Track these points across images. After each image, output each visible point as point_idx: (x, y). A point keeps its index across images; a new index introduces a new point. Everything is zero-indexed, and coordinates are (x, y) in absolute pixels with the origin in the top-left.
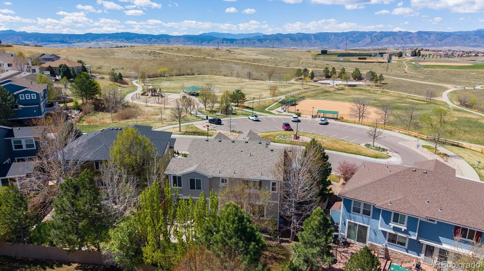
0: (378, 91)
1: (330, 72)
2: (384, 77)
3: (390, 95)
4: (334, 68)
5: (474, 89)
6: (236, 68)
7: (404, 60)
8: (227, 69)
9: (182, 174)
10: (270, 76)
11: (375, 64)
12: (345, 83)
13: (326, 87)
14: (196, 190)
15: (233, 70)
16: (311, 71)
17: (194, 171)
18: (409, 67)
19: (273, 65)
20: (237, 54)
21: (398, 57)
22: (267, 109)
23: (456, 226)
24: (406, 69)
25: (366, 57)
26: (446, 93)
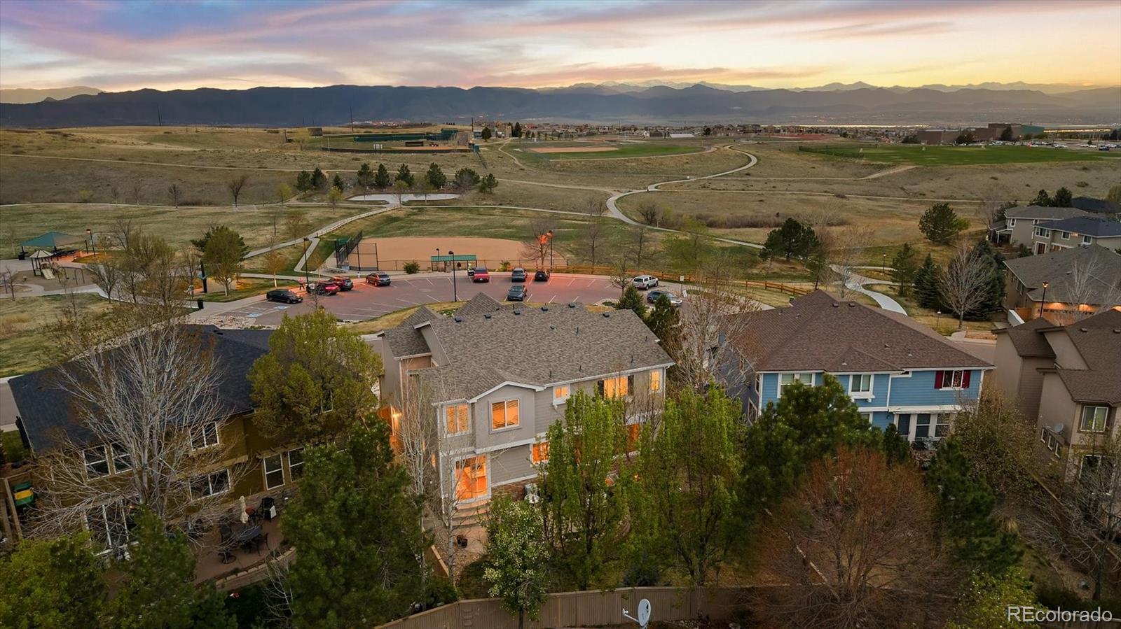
0: (495, 208)
1: (374, 175)
2: (496, 180)
3: (522, 216)
4: (381, 166)
5: (648, 192)
6: (113, 180)
7: (497, 145)
8: (87, 182)
9: (478, 397)
10: (237, 191)
11: (453, 153)
12: (422, 198)
13: (387, 210)
14: (507, 427)
15: (108, 185)
16: (327, 175)
17: (506, 383)
18: (519, 159)
19: (221, 166)
20: (92, 142)
21: (483, 138)
22: (298, 269)
23: (937, 372)
24: (517, 162)
25: (421, 140)
26: (610, 203)
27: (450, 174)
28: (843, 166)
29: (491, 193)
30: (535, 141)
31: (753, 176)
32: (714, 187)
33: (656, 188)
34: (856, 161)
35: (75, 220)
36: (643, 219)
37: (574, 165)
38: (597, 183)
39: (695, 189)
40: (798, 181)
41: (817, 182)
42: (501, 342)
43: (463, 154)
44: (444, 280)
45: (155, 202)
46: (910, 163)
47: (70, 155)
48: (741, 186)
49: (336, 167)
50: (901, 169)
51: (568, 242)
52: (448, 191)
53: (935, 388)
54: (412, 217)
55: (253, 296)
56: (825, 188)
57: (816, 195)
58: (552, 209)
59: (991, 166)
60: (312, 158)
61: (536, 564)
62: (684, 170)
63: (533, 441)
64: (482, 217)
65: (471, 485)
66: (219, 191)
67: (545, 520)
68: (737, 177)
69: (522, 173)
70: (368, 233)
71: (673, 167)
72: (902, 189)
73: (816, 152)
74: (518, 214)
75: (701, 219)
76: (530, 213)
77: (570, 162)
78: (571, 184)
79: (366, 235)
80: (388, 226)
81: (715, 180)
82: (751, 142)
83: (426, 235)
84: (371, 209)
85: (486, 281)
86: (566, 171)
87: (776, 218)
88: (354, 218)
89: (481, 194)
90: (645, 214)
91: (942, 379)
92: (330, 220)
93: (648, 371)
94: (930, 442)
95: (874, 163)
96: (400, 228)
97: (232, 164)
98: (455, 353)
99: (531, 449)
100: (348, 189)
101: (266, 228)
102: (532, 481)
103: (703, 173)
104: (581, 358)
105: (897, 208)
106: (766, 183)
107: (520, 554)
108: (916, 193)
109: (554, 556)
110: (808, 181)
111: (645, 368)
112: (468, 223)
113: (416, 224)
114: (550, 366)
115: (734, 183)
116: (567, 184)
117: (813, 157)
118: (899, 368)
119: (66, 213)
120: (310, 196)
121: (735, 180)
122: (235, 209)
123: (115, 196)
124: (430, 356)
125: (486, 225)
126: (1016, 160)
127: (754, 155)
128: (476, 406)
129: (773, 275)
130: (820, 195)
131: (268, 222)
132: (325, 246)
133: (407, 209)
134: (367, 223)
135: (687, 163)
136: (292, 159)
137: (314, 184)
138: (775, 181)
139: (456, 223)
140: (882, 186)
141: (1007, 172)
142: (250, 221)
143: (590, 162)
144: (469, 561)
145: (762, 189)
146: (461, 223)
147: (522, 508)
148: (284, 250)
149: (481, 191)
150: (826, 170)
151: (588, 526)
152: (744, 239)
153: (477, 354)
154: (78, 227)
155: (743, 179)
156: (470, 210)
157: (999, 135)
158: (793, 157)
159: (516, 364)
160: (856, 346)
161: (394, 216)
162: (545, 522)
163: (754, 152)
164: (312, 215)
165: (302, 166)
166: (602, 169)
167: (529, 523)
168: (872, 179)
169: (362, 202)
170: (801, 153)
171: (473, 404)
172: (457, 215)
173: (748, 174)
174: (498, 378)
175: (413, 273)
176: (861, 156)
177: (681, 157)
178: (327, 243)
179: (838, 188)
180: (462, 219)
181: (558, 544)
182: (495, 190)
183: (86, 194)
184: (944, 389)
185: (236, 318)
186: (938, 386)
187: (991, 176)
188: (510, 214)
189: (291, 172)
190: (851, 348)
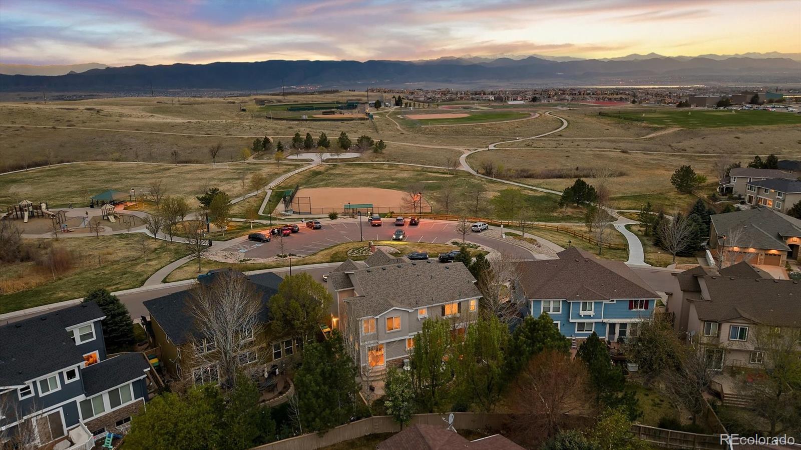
0: (384, 164)
1: (303, 140)
2: (385, 144)
3: (402, 170)
4: (308, 134)
5: (489, 150)
6: (134, 144)
7: (385, 112)
8: (117, 147)
9: (380, 315)
10: (215, 154)
11: (355, 121)
12: (336, 157)
13: (313, 166)
14: (394, 330)
15: (131, 149)
16: (272, 140)
17: (394, 308)
18: (401, 124)
19: (202, 134)
20: (116, 116)
21: (375, 107)
22: (260, 213)
23: (630, 300)
24: (399, 127)
25: (333, 110)
26: (462, 159)
27: (353, 138)
28: (629, 128)
29: (381, 153)
30: (412, 109)
31: (564, 137)
32: (535, 145)
33: (494, 147)
34: (639, 124)
35: (114, 175)
36: (484, 171)
37: (438, 130)
38: (454, 144)
39: (522, 147)
40: (595, 141)
41: (608, 141)
42: (391, 284)
43: (363, 121)
44: (353, 224)
45: (162, 160)
46: (678, 126)
47: (104, 127)
48: (554, 144)
49: (278, 134)
50: (670, 131)
51: (433, 192)
52: (353, 151)
53: (629, 309)
54: (329, 172)
55: (239, 236)
56: (614, 145)
57: (608, 151)
58: (422, 164)
59: (736, 128)
60: (261, 127)
61: (408, 400)
62: (515, 133)
63: (408, 337)
64: (375, 171)
65: (376, 359)
66: (202, 153)
67: (413, 379)
68: (552, 138)
69: (402, 136)
70: (302, 184)
71: (507, 130)
72: (670, 146)
73: (610, 117)
74: (399, 167)
75: (524, 172)
76: (407, 167)
77: (435, 127)
78: (436, 145)
79: (301, 186)
80: (314, 178)
81: (536, 140)
82: (565, 108)
83: (340, 186)
84: (302, 166)
85: (379, 225)
86: (433, 135)
87: (575, 171)
88: (292, 173)
89: (375, 154)
90: (486, 168)
91: (632, 305)
92: (277, 175)
93: (469, 300)
94: (627, 338)
95: (651, 126)
96: (323, 180)
97: (209, 133)
98: (367, 290)
99: (407, 342)
100: (286, 150)
101: (236, 182)
102: (407, 358)
103: (528, 135)
104: (433, 293)
105: (664, 161)
106: (572, 142)
107: (401, 395)
108: (679, 149)
109: (416, 396)
110: (602, 141)
111: (466, 299)
112: (366, 176)
113: (332, 177)
114: (416, 297)
115: (550, 142)
116: (433, 145)
117: (608, 120)
118: (608, 298)
119: (107, 169)
120: (262, 155)
121: (550, 140)
122: (214, 166)
123: (137, 158)
124: (353, 289)
125: (378, 178)
126: (755, 123)
127: (565, 120)
128: (379, 320)
129: (567, 218)
130: (610, 151)
131: (237, 177)
132: (276, 195)
133: (326, 165)
134: (301, 177)
135: (517, 127)
136: (248, 128)
137: (264, 147)
138: (579, 141)
139: (359, 176)
140: (655, 144)
141: (747, 133)
142: (225, 176)
143: (449, 127)
144: (376, 398)
145: (569, 147)
146: (362, 176)
147: (402, 373)
148: (251, 199)
149: (375, 152)
150: (616, 131)
151: (433, 383)
152: (552, 187)
153: (379, 291)
154: (117, 181)
155: (557, 139)
156: (367, 165)
157: (749, 100)
158: (594, 120)
159: (399, 297)
160: (585, 285)
161: (317, 170)
162: (413, 380)
163: (566, 117)
164: (265, 171)
165: (255, 133)
166: (457, 132)
167: (405, 381)
168: (649, 138)
169: (296, 160)
170: (601, 117)
171: (377, 319)
172: (359, 170)
173: (560, 136)
174: (390, 305)
175: (334, 219)
176: (642, 120)
177: (514, 123)
178: (276, 192)
179: (623, 146)
180: (362, 173)
181: (419, 391)
182: (384, 151)
183: (117, 155)
184: (634, 310)
185: (233, 253)
186: (631, 308)
187: (735, 136)
188: (394, 168)
189: (248, 138)
190: (583, 286)
